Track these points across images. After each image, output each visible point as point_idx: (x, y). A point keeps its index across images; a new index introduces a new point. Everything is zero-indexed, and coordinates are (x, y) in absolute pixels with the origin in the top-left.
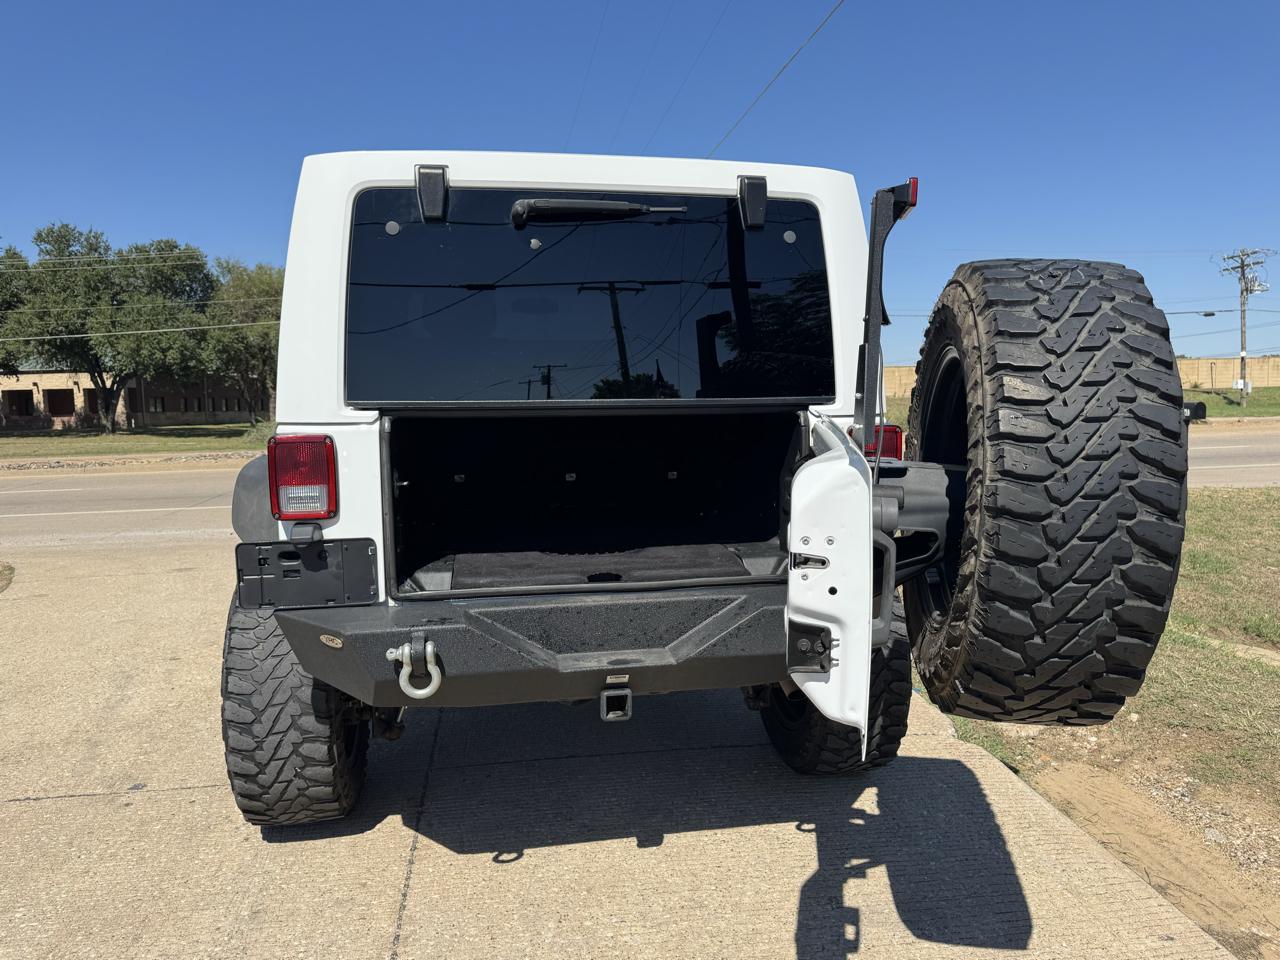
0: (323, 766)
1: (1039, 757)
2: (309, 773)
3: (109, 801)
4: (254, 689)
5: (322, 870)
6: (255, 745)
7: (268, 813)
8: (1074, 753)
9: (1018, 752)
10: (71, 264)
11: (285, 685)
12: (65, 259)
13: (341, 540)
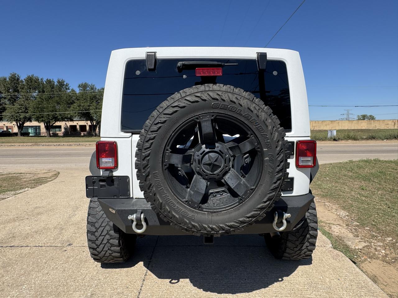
0: (117, 247)
1: (363, 257)
2: (112, 249)
3: (61, 249)
4: (96, 221)
5: (116, 280)
6: (96, 239)
7: (101, 260)
8: (376, 256)
9: (355, 254)
10: (87, 93)
11: (105, 220)
12: (85, 92)
13: (119, 176)
